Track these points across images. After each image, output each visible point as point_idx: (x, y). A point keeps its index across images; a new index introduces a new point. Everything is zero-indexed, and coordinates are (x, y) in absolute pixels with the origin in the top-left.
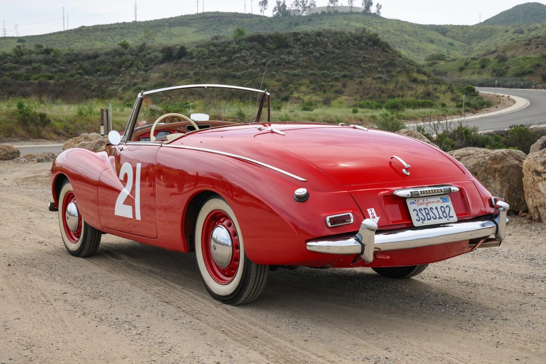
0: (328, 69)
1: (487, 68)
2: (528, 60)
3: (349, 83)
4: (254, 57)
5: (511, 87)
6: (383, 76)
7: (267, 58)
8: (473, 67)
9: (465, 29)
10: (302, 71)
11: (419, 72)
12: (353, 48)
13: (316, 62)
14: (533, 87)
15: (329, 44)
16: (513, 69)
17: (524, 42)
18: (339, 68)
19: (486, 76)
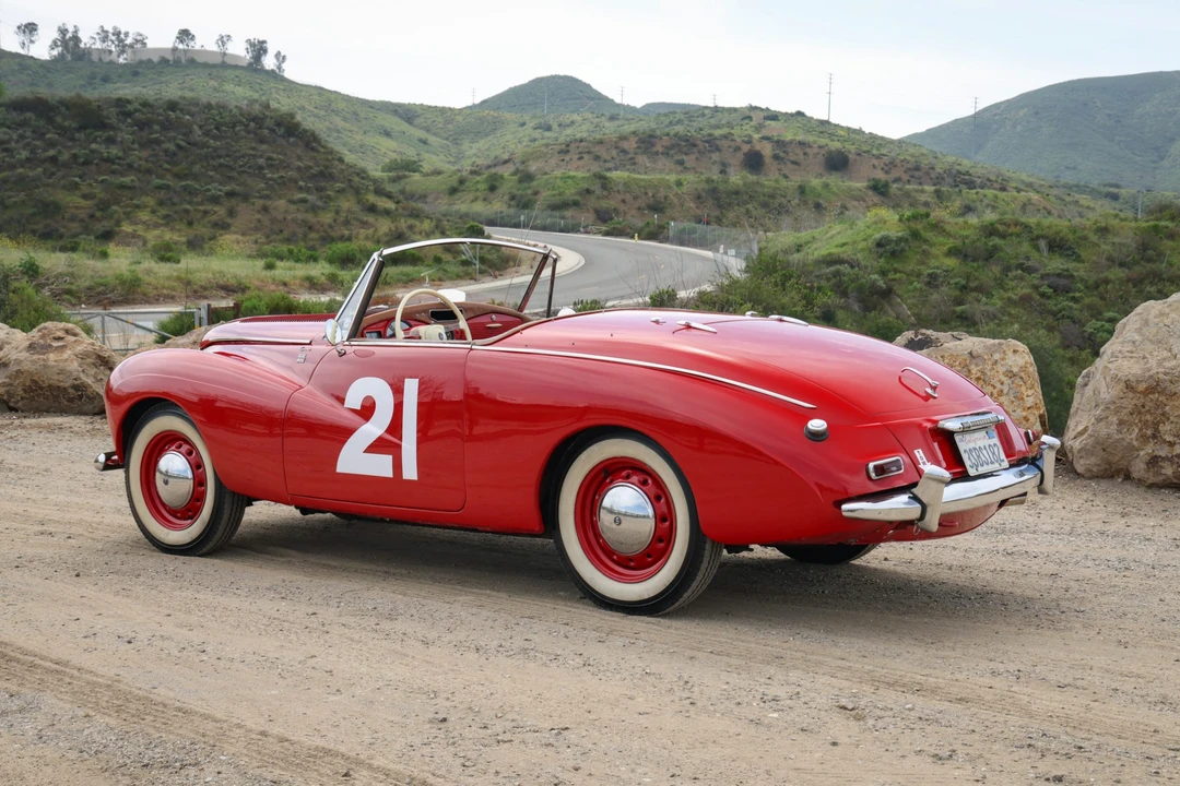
0: (195, 177)
1: (500, 191)
2: (570, 182)
3: (241, 206)
4: (28, 144)
5: (544, 228)
6: (309, 197)
7: (59, 147)
8: (473, 188)
9: (449, 114)
10: (139, 179)
11: (379, 192)
12: (245, 137)
13: (168, 163)
14: (582, 230)
15: (195, 127)
16: (545, 194)
17: (557, 148)
18: (218, 176)
19: (498, 206)
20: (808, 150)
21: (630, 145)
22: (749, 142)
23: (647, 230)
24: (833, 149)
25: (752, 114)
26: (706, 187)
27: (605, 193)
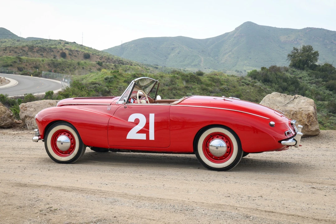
2: (9, 59)
5: (1, 72)
14: (14, 73)
17: (3, 49)
20: (79, 53)
21: (26, 49)
22: (62, 50)
23: (35, 74)
24: (86, 53)
25: (61, 42)
26: (51, 62)
27: (20, 63)
